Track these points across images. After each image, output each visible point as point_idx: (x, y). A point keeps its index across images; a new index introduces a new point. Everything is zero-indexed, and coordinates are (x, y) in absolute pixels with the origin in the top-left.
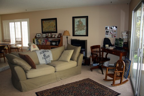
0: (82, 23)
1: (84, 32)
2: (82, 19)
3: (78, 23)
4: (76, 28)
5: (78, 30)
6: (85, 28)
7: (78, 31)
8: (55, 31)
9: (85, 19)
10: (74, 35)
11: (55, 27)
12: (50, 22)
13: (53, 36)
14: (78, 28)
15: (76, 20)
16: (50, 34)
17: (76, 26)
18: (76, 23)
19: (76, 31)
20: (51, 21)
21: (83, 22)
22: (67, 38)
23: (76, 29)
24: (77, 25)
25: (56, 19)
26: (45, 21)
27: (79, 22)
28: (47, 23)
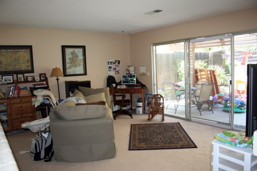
0: (77, 56)
1: (80, 70)
2: (76, 50)
3: (70, 56)
4: (68, 63)
5: (72, 66)
6: (82, 63)
7: (72, 68)
8: (30, 68)
9: (81, 50)
10: (65, 75)
11: (28, 62)
12: (16, 52)
13: (30, 79)
14: (71, 63)
15: (68, 51)
16: (22, 75)
17: (67, 61)
18: (68, 56)
19: (69, 68)
20: (19, 51)
21: (78, 54)
22: (58, 80)
23: (68, 65)
24: (70, 59)
25: (30, 47)
26: (4, 50)
27: (72, 53)
28: (10, 54)
